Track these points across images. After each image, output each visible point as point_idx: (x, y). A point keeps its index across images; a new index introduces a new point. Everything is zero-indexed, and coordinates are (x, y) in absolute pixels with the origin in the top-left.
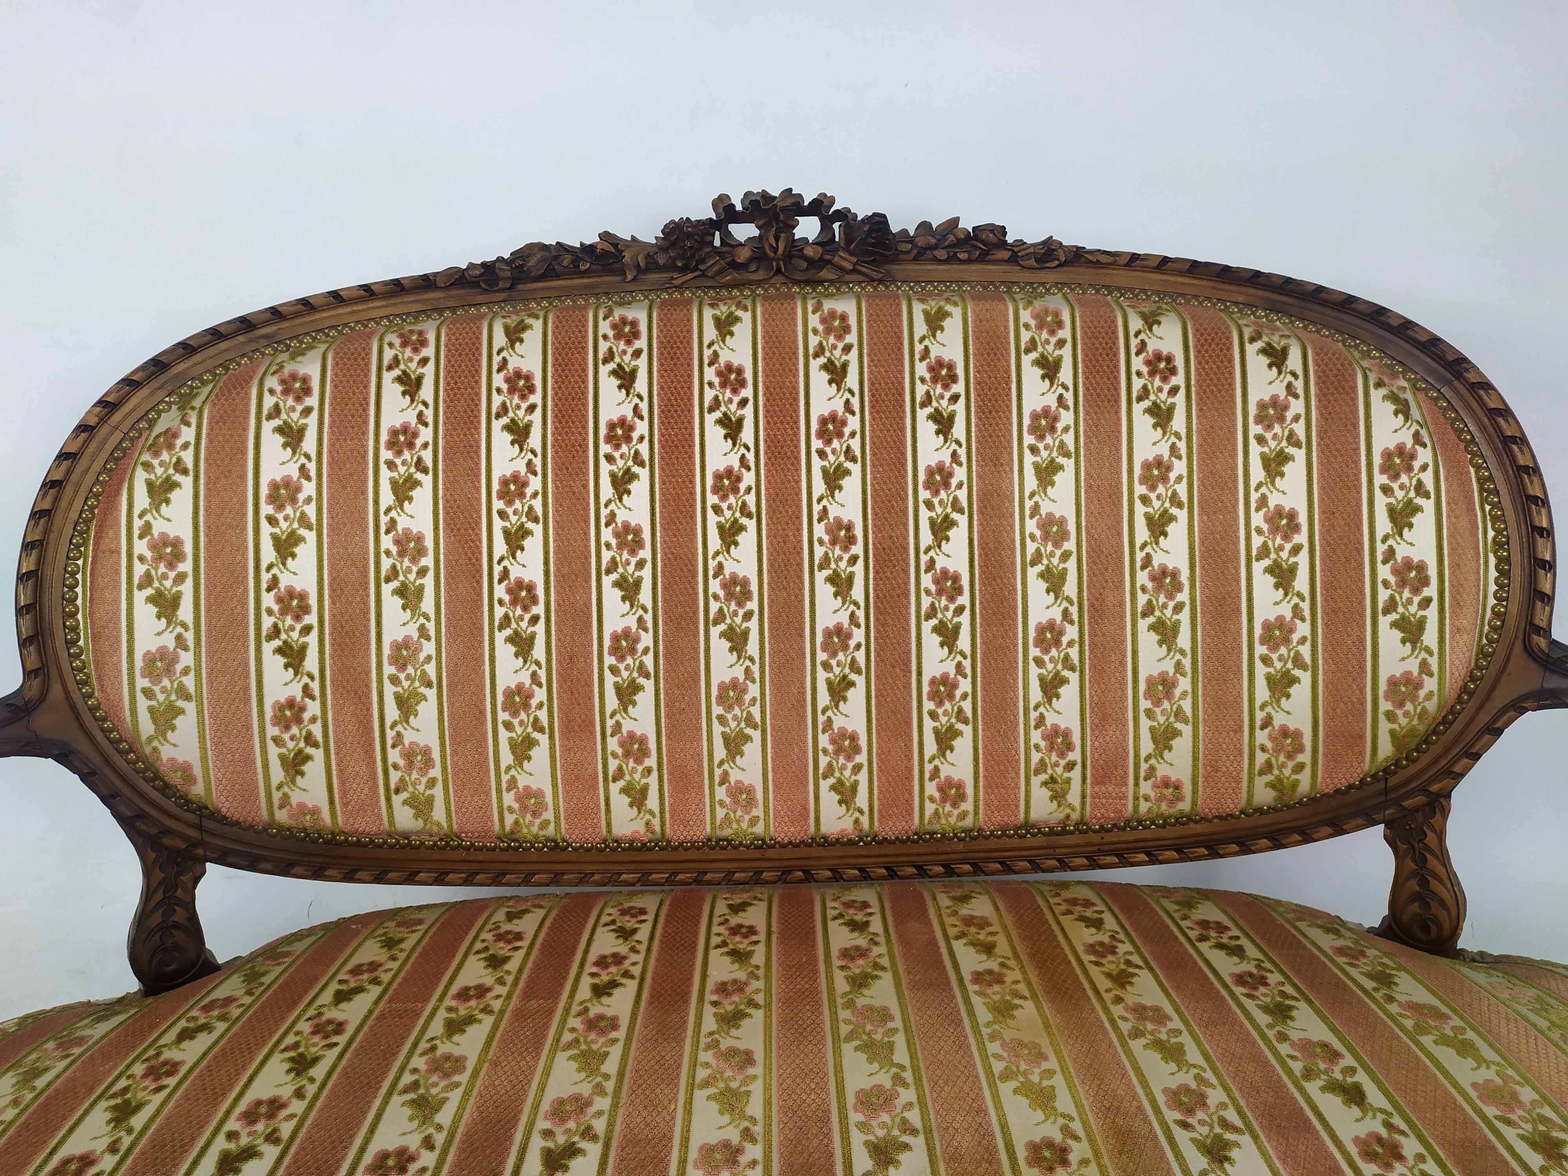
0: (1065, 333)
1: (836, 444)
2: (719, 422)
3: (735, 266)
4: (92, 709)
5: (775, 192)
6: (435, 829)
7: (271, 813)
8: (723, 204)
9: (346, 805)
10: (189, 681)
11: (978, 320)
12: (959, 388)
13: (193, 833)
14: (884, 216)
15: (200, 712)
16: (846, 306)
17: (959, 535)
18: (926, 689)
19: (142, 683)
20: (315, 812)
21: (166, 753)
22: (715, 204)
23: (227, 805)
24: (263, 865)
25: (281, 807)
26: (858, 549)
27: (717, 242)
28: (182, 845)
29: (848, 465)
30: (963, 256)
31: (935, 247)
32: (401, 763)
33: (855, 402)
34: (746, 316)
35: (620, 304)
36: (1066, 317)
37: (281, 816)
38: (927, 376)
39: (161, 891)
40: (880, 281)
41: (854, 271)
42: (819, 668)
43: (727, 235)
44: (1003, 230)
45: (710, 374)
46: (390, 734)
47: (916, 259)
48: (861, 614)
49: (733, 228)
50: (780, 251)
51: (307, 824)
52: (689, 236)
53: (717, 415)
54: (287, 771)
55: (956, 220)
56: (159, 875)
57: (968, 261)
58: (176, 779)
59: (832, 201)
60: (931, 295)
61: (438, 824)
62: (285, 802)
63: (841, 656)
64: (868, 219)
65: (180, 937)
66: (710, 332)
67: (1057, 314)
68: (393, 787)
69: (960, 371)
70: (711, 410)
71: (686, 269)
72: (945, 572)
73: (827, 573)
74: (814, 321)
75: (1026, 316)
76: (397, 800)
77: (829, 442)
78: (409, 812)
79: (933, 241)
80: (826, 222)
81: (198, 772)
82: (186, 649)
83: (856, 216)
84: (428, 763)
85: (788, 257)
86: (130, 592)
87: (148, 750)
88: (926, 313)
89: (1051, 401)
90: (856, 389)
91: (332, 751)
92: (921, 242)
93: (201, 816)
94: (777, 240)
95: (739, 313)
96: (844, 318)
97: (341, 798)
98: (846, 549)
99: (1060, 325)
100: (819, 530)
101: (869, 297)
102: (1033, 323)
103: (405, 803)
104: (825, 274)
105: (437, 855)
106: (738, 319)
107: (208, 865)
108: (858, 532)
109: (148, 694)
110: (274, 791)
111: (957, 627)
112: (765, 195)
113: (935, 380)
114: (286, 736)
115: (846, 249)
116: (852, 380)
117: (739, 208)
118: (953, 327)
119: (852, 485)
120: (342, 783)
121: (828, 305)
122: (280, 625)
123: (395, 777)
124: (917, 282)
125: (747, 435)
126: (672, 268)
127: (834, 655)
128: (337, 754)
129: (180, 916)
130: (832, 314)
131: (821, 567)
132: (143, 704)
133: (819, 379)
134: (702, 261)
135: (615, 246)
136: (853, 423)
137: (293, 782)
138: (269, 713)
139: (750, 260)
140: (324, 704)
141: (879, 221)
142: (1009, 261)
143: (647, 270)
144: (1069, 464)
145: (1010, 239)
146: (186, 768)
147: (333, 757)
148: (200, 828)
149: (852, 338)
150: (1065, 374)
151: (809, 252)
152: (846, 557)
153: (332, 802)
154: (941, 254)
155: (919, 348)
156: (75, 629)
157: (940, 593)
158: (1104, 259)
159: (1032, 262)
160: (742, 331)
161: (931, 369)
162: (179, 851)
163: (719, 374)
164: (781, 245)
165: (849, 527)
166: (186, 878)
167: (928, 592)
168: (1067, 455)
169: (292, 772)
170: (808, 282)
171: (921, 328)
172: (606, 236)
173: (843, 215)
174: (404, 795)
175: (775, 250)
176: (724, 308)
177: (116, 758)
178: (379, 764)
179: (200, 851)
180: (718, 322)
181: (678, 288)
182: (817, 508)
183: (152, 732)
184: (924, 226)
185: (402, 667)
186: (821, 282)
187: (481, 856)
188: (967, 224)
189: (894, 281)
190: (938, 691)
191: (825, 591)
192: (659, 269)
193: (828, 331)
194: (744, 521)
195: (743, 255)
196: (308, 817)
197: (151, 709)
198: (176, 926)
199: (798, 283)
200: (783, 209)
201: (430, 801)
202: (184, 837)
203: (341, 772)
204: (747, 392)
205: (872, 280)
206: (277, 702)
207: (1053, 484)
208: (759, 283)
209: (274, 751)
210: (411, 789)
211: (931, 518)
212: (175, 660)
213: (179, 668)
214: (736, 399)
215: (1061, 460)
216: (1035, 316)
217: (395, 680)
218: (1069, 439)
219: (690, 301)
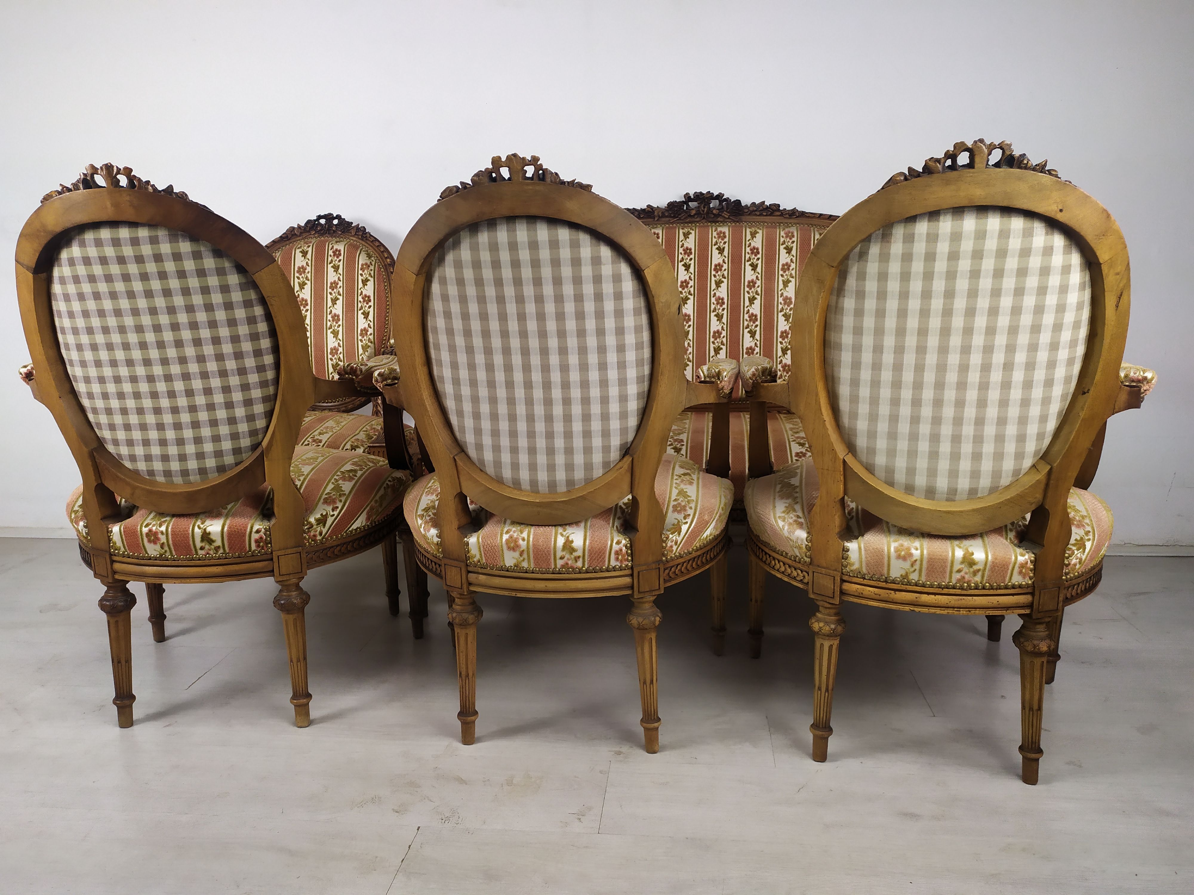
0: (795, 239)
1: (719, 273)
2: (683, 265)
3: (690, 216)
5: (705, 192)
8: (687, 196)
11: (767, 234)
12: (759, 256)
14: (740, 201)
16: (725, 229)
17: (757, 302)
18: (745, 351)
22: (685, 196)
26: (725, 306)
27: (685, 208)
29: (723, 279)
30: (765, 214)
31: (756, 211)
33: (726, 260)
34: (693, 232)
35: (654, 228)
36: (795, 234)
38: (750, 252)
40: (737, 222)
41: (729, 218)
42: (711, 343)
43: (688, 205)
44: (779, 206)
45: (681, 250)
47: (749, 214)
48: (725, 327)
49: (690, 203)
50: (705, 212)
52: (676, 206)
53: (683, 263)
55: (764, 202)
57: (766, 215)
59: (723, 195)
60: (754, 226)
63: (718, 340)
64: (734, 201)
66: (682, 237)
67: (792, 233)
69: (760, 250)
70: (681, 261)
71: (674, 217)
72: (752, 314)
73: (715, 313)
74: (715, 234)
75: (782, 233)
77: (717, 272)
79: (755, 209)
80: (721, 202)
83: (731, 200)
85: (708, 213)
88: (751, 232)
89: (789, 260)
90: (727, 256)
92: (751, 209)
94: (704, 208)
95: (691, 231)
96: (724, 233)
98: (721, 306)
99: (793, 236)
100: (713, 300)
101: (733, 227)
102: (784, 236)
104: (719, 219)
106: (691, 233)
108: (726, 301)
111: (756, 331)
112: (701, 193)
113: (752, 253)
115: (726, 212)
116: (726, 253)
117: (692, 197)
118: (759, 236)
119: (724, 286)
121: (719, 229)
124: (750, 222)
125: (692, 270)
126: (671, 217)
127: (716, 339)
130: (721, 232)
131: (713, 311)
133: (715, 252)
134: (680, 214)
135: (652, 209)
136: (725, 266)
139: (695, 214)
141: (738, 202)
142: (780, 216)
143: (662, 217)
144: (793, 280)
145: (781, 208)
149: (726, 240)
150: (794, 252)
151: (714, 212)
152: (721, 308)
154: (758, 213)
155: (748, 243)
157: (750, 320)
158: (810, 215)
159: (788, 216)
160: (692, 237)
161: (751, 250)
163: (684, 250)
164: (706, 210)
165: (723, 299)
167: (747, 320)
168: (793, 277)
170: (714, 222)
171: (749, 237)
172: (649, 206)
173: (727, 200)
175: (703, 211)
176: (686, 230)
180: (684, 234)
181: (672, 223)
182: (712, 293)
184: (754, 204)
186: (718, 222)
188: (767, 203)
189: (742, 222)
190: (749, 351)
191: (714, 319)
192: (667, 217)
193: (719, 237)
194: (689, 296)
195: (693, 212)
199: (710, 222)
200: (707, 198)
204: (692, 256)
205: (734, 221)
207: (788, 286)
208: (698, 222)
211: (749, 297)
214: (689, 258)
215: (791, 279)
216: (785, 234)
218: (793, 272)
219: (675, 228)
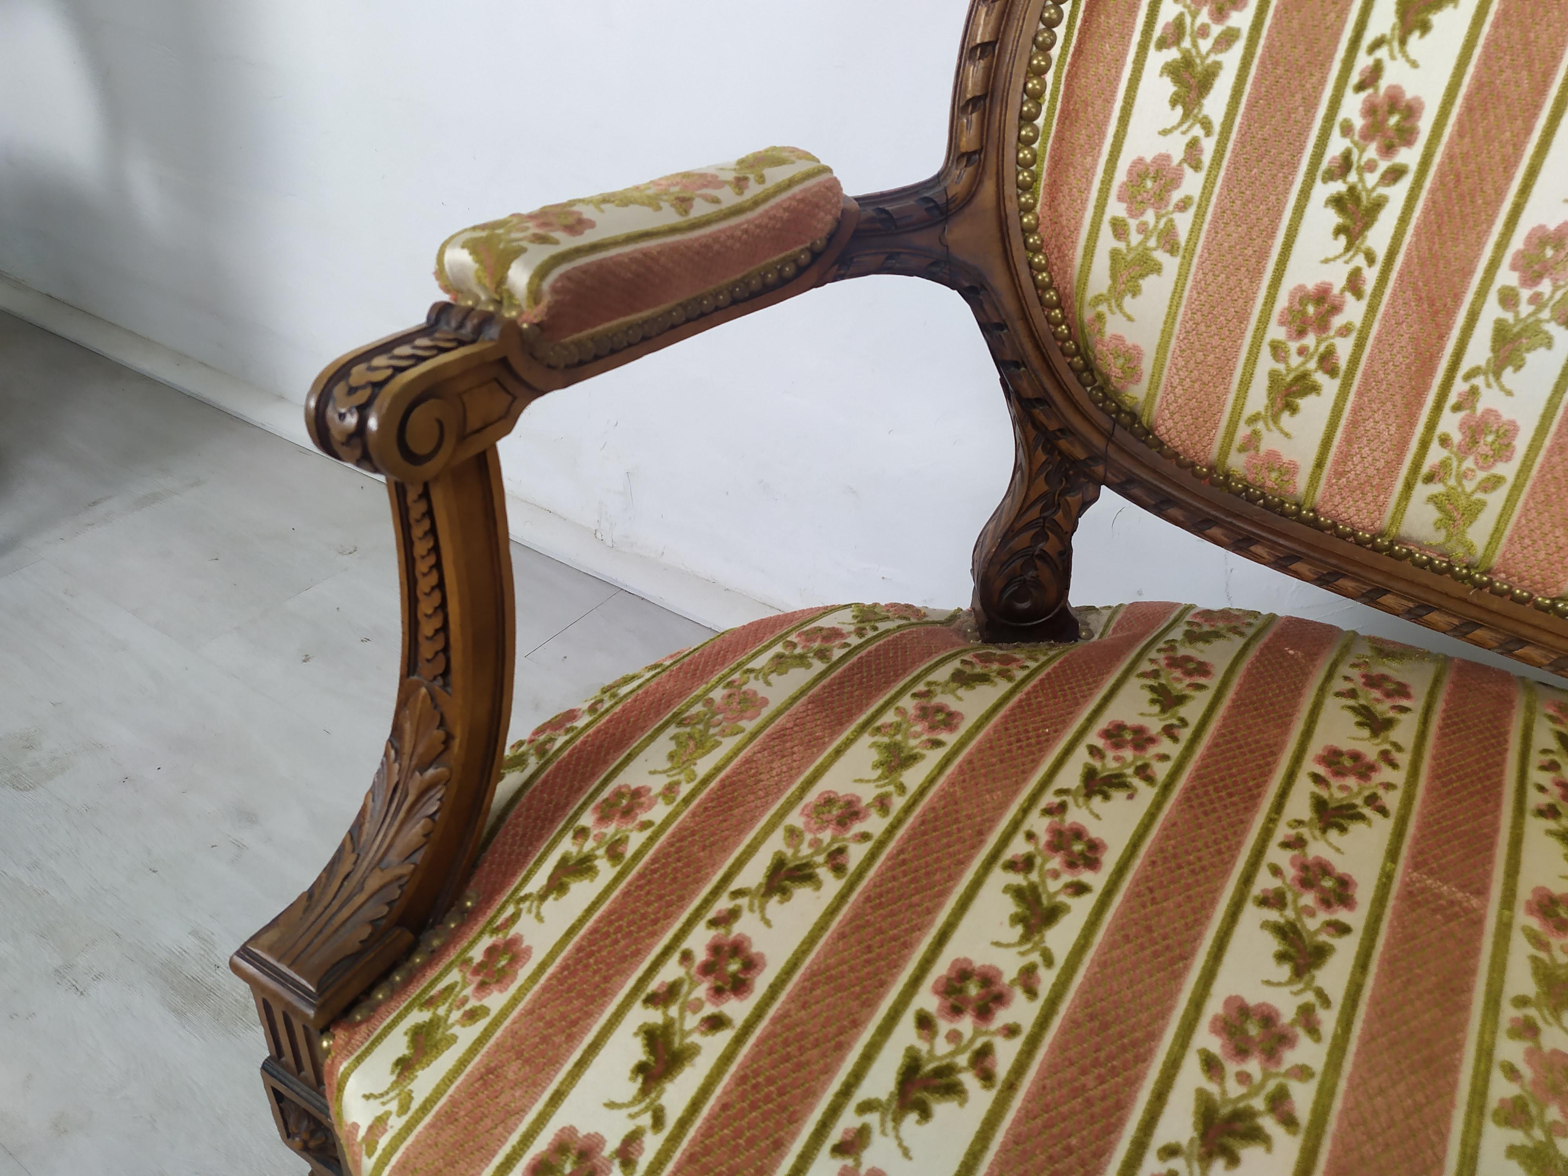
4: (1027, 231)
6: (1460, 552)
7: (1225, 453)
9: (1339, 475)
10: (1183, 222)
13: (1098, 441)
15: (1182, 276)
19: (1116, 208)
20: (1290, 470)
21: (1114, 325)
23: (1169, 424)
24: (1173, 512)
25: (1242, 449)
28: (1080, 453)
32: (1457, 437)
37: (1237, 462)
39: (1039, 507)
46: (1459, 386)
51: (1269, 484)
54: (1272, 401)
56: (1041, 486)
58: (1114, 368)
61: (1470, 547)
62: (1251, 443)
65: (1045, 573)
68: (1425, 469)
76: (1422, 491)
78: (1433, 514)
81: (1147, 366)
82: (1197, 167)
84: (1503, 450)
86: (1143, 48)
87: (1088, 314)
91: (1354, 389)
93: (1116, 422)
97: (1336, 462)
103: (1432, 499)
105: (1426, 577)
107: (1103, 487)
109: (1119, 229)
110: (1242, 424)
114: (1293, 346)
120: (1348, 440)
122: (1355, 157)
123: (1436, 454)
128: (1360, 394)
129: (1050, 546)
132: (1107, 241)
137: (1275, 418)
138: (1282, 301)
140: (1372, 309)
146: (1132, 357)
147: (1352, 397)
148: (1109, 437)
153: (1319, 464)
156: (1036, 97)
162: (1075, 462)
166: (1073, 499)
169: (1279, 403)
174: (1436, 488)
177: (1036, 312)
178: (1420, 429)
179: (1100, 469)
183: (1104, 291)
185: (1532, 278)
187: (1496, 604)
196: (1274, 475)
197: (1115, 255)
198: (1044, 556)
201: (1474, 510)
202: (1086, 444)
203: (1354, 423)
206: (1301, 288)
209: (1266, 363)
210: (1452, 482)
212: (1176, 181)
213: (1176, 196)
217: (1508, 299)
